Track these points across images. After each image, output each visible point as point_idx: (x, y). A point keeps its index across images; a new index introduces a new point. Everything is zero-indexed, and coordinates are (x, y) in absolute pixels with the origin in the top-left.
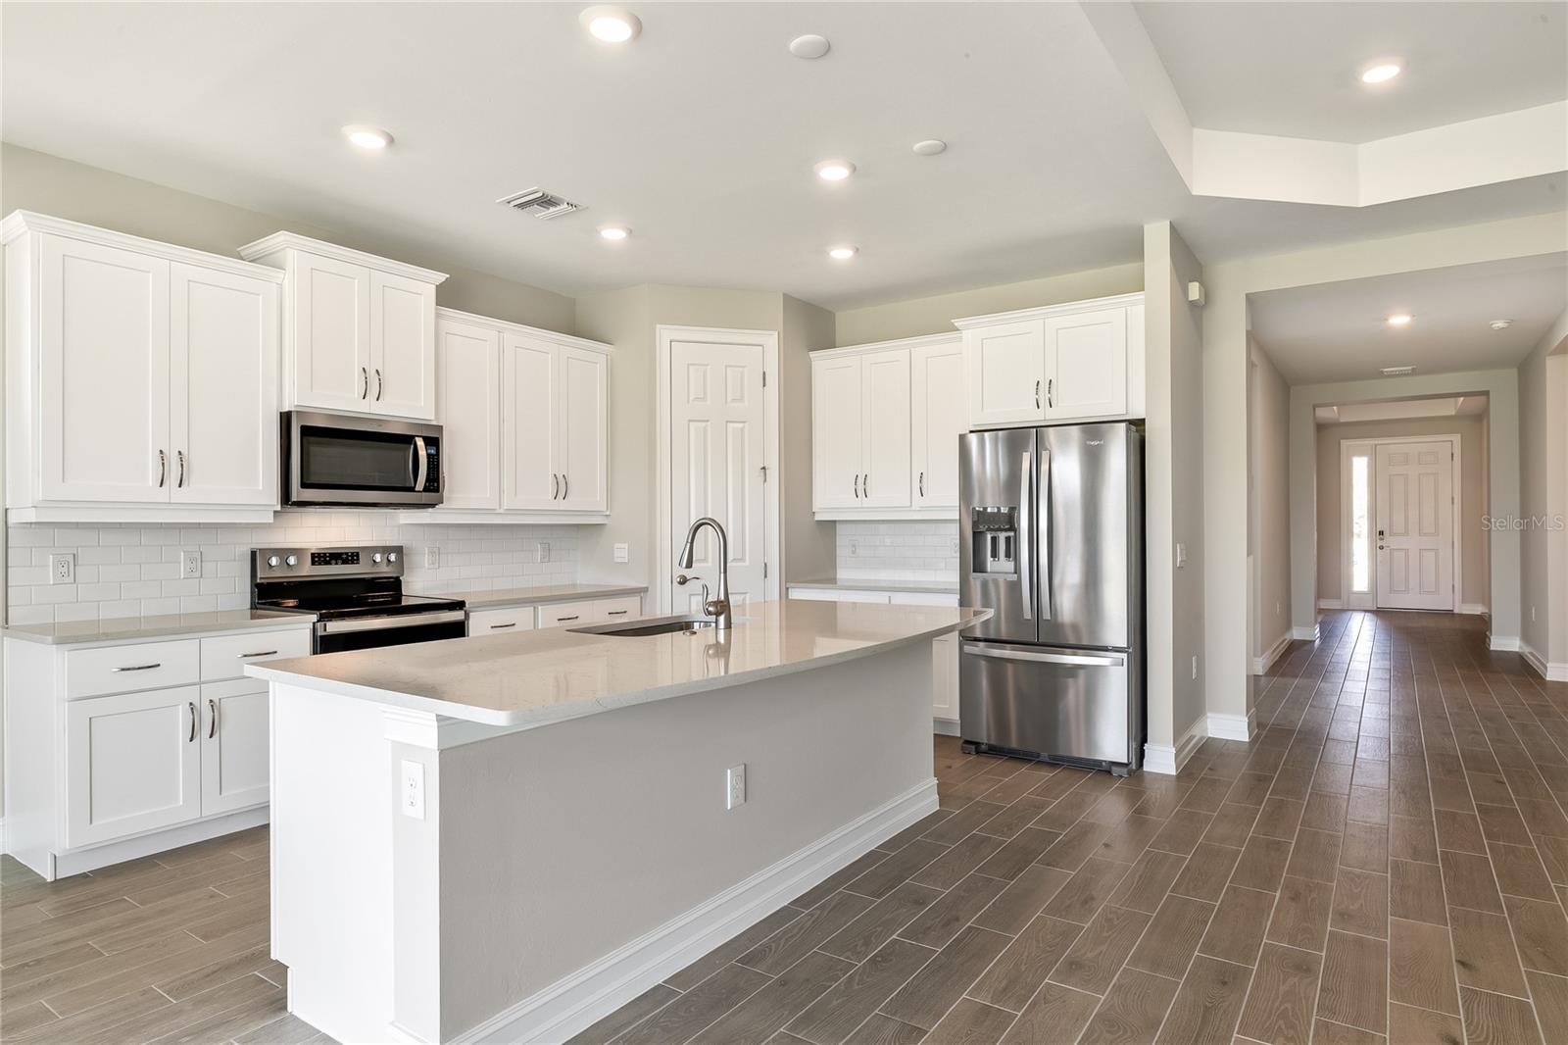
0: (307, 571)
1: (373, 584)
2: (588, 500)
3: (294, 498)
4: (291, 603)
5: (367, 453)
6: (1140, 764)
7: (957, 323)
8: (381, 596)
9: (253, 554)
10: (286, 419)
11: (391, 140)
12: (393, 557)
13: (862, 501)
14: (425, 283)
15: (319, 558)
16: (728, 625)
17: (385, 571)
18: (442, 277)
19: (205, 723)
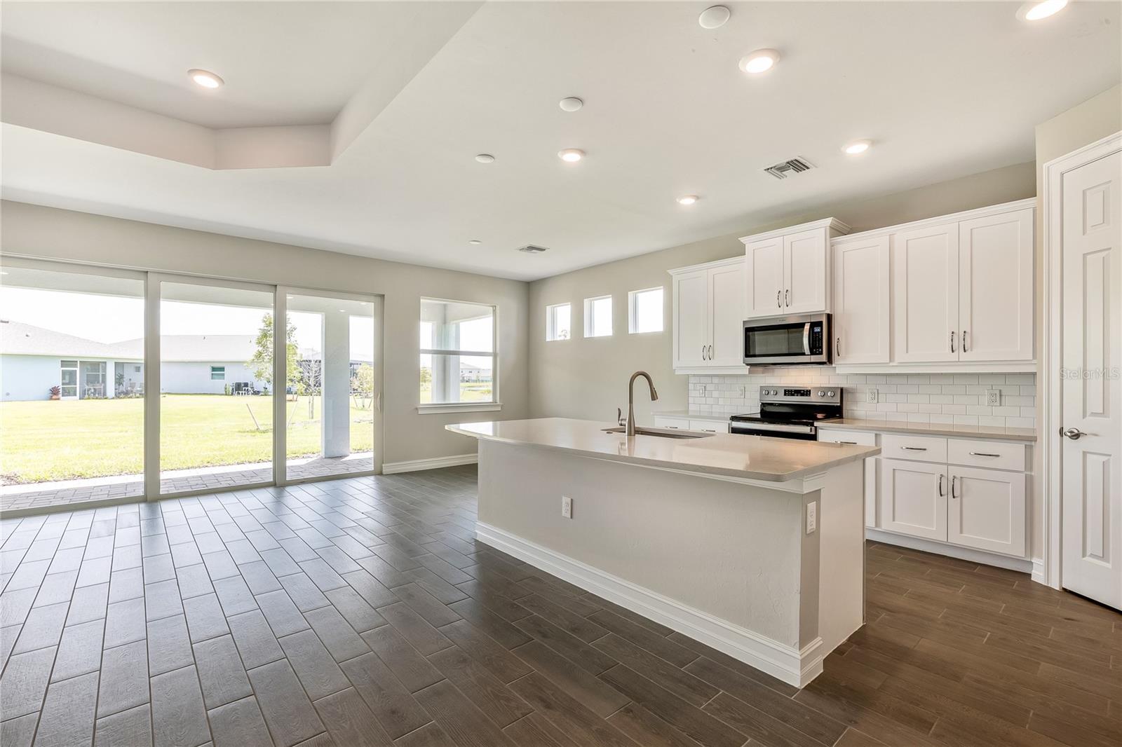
0: (781, 398)
9: (761, 389)
12: (832, 393)
15: (788, 393)
18: (829, 221)
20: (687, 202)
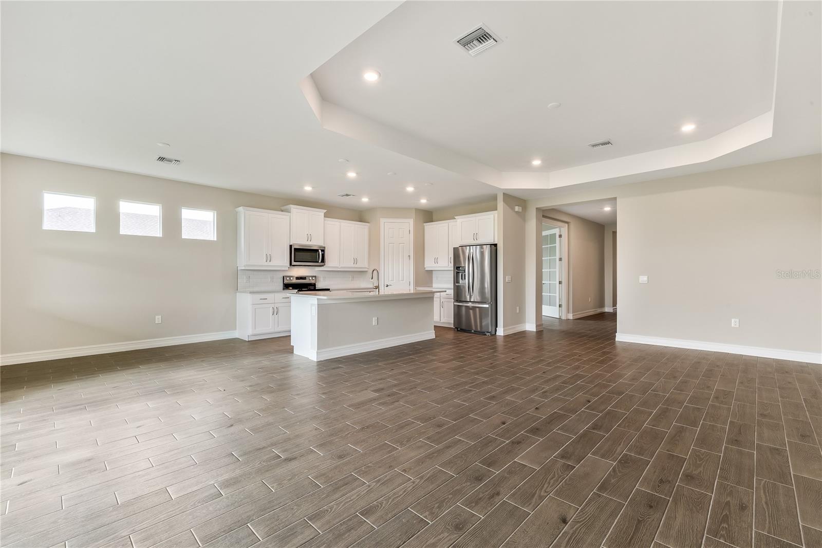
0: (294, 281)
1: (310, 285)
2: (363, 264)
3: (292, 264)
4: (291, 288)
5: (308, 254)
6: (496, 334)
7: (456, 217)
8: (312, 287)
9: (283, 277)
10: (291, 246)
12: (314, 278)
14: (321, 213)
15: (297, 278)
16: (379, 291)
17: (313, 282)
18: (325, 211)
19: (276, 312)
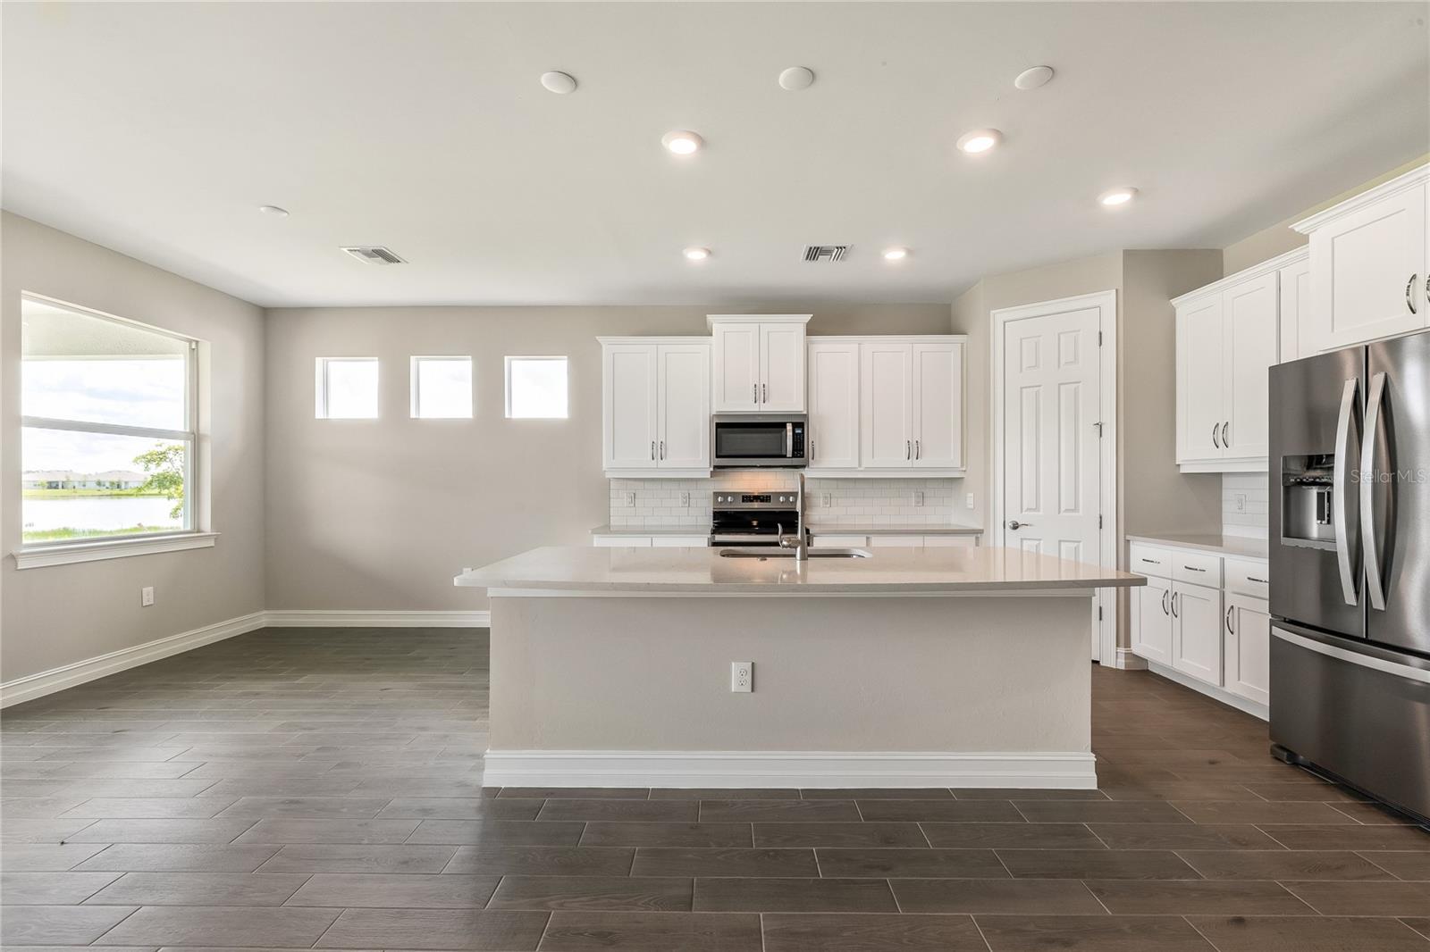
0: (738, 505)
3: (725, 464)
7: (1300, 227)
9: (713, 495)
11: (709, 252)
12: (792, 498)
13: (1222, 452)
14: (796, 325)
15: (746, 498)
17: (790, 508)
18: (809, 317)
20: (696, 256)
